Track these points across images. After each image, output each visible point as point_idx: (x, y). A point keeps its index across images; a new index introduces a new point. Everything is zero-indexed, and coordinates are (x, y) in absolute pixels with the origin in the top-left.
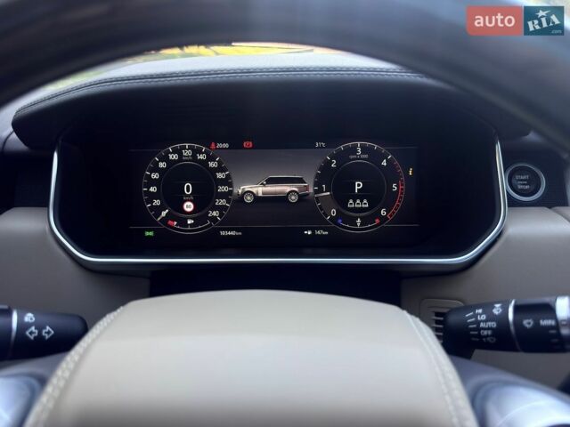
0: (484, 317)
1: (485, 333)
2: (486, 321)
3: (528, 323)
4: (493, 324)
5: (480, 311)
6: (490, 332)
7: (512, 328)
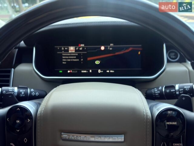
0: (156, 90)
1: (157, 94)
2: (157, 91)
3: (168, 91)
4: (159, 92)
5: (156, 89)
6: (158, 94)
7: (164, 93)
